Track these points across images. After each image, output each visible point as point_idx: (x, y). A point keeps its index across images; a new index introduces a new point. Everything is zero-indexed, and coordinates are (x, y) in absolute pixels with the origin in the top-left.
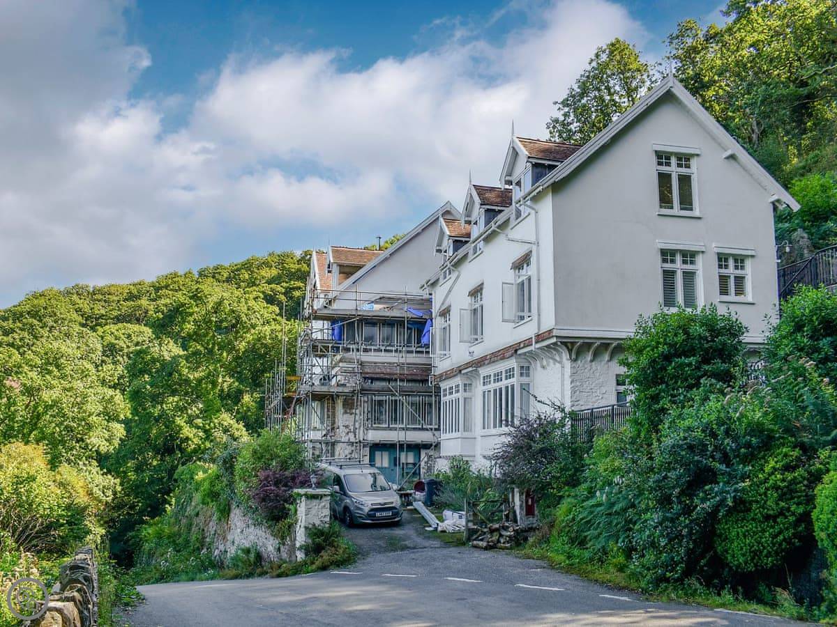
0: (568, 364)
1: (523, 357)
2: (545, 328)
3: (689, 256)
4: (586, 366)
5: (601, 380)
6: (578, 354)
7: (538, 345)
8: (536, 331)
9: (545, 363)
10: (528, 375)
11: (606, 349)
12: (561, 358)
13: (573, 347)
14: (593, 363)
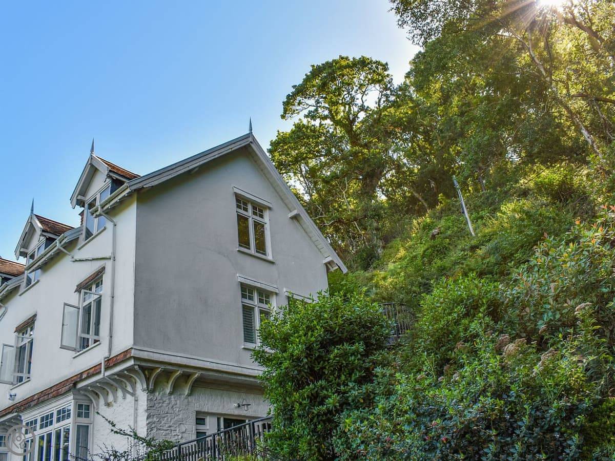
0: (143, 397)
1: (82, 392)
2: (118, 349)
3: (265, 295)
4: (164, 399)
5: (180, 417)
6: (156, 384)
7: (108, 373)
8: (107, 355)
9: (111, 398)
10: (87, 415)
11: (186, 382)
12: (134, 388)
13: (150, 375)
14: (172, 397)
